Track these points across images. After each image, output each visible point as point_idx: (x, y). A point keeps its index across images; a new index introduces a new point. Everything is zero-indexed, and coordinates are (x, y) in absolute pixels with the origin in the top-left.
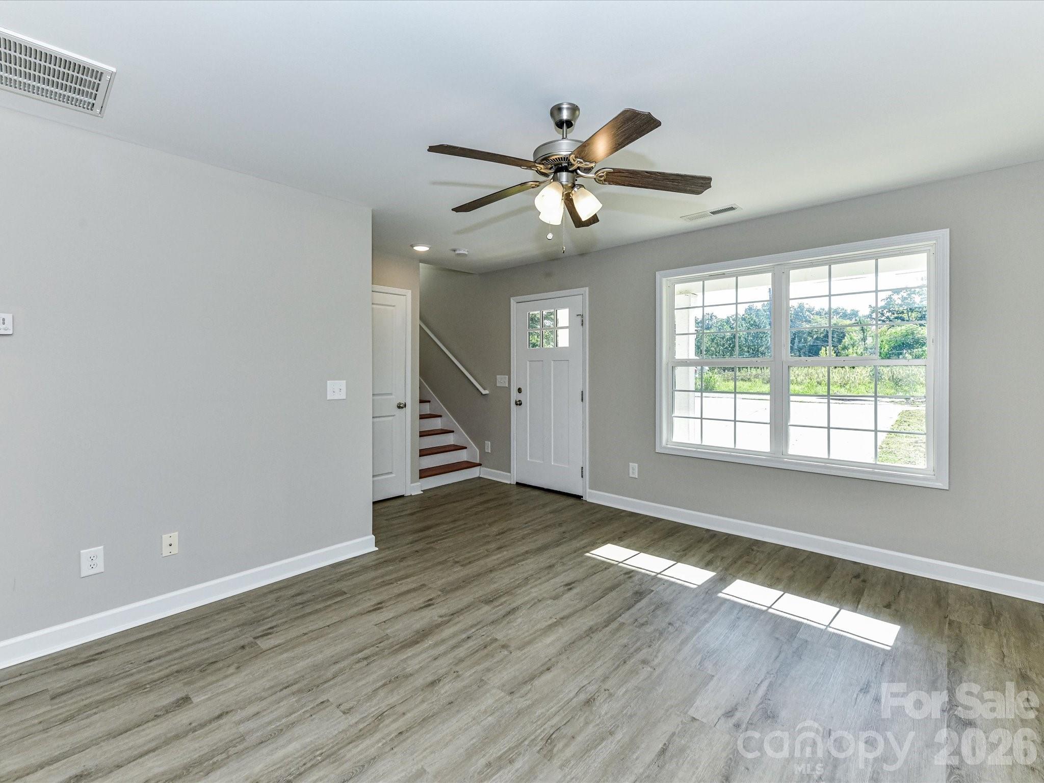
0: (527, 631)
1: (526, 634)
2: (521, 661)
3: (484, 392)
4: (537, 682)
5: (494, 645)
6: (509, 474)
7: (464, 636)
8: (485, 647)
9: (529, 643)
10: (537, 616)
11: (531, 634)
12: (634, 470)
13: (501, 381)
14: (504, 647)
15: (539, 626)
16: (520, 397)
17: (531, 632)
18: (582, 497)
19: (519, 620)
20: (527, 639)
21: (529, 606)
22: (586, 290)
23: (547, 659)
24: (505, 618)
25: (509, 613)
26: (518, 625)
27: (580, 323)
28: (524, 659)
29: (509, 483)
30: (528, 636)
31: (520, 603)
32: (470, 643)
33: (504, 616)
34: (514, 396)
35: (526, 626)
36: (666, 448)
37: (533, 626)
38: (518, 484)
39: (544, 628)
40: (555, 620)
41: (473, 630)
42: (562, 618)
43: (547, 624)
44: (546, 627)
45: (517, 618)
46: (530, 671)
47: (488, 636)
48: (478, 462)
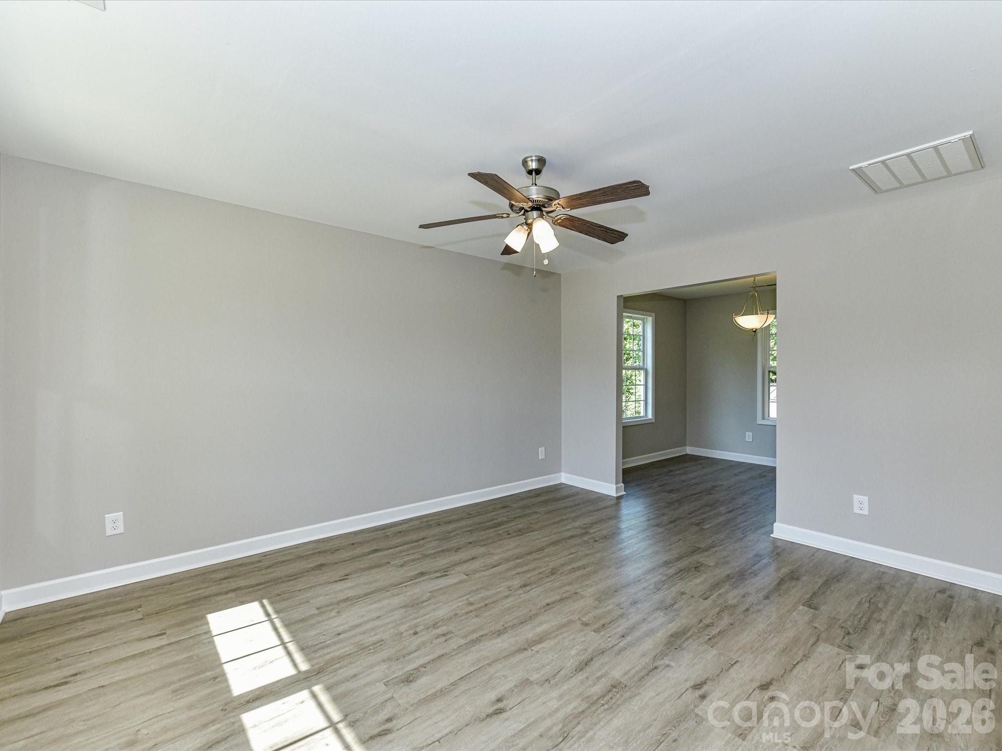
0: (564, 638)
1: (565, 635)
2: (570, 612)
4: (558, 597)
5: (596, 626)
7: (629, 638)
8: (603, 625)
9: (563, 626)
10: (553, 656)
11: (561, 634)
14: (586, 624)
15: (552, 643)
17: (560, 637)
19: (573, 652)
20: (565, 630)
21: (562, 672)
23: (548, 612)
24: (590, 657)
25: (587, 663)
26: (574, 646)
28: (568, 613)
30: (563, 633)
31: (573, 679)
32: (620, 630)
33: (592, 659)
35: (567, 644)
37: (558, 643)
39: (546, 640)
40: (533, 648)
41: (621, 644)
42: (525, 649)
43: (543, 645)
44: (544, 641)
45: (577, 654)
46: (563, 604)
47: (604, 635)
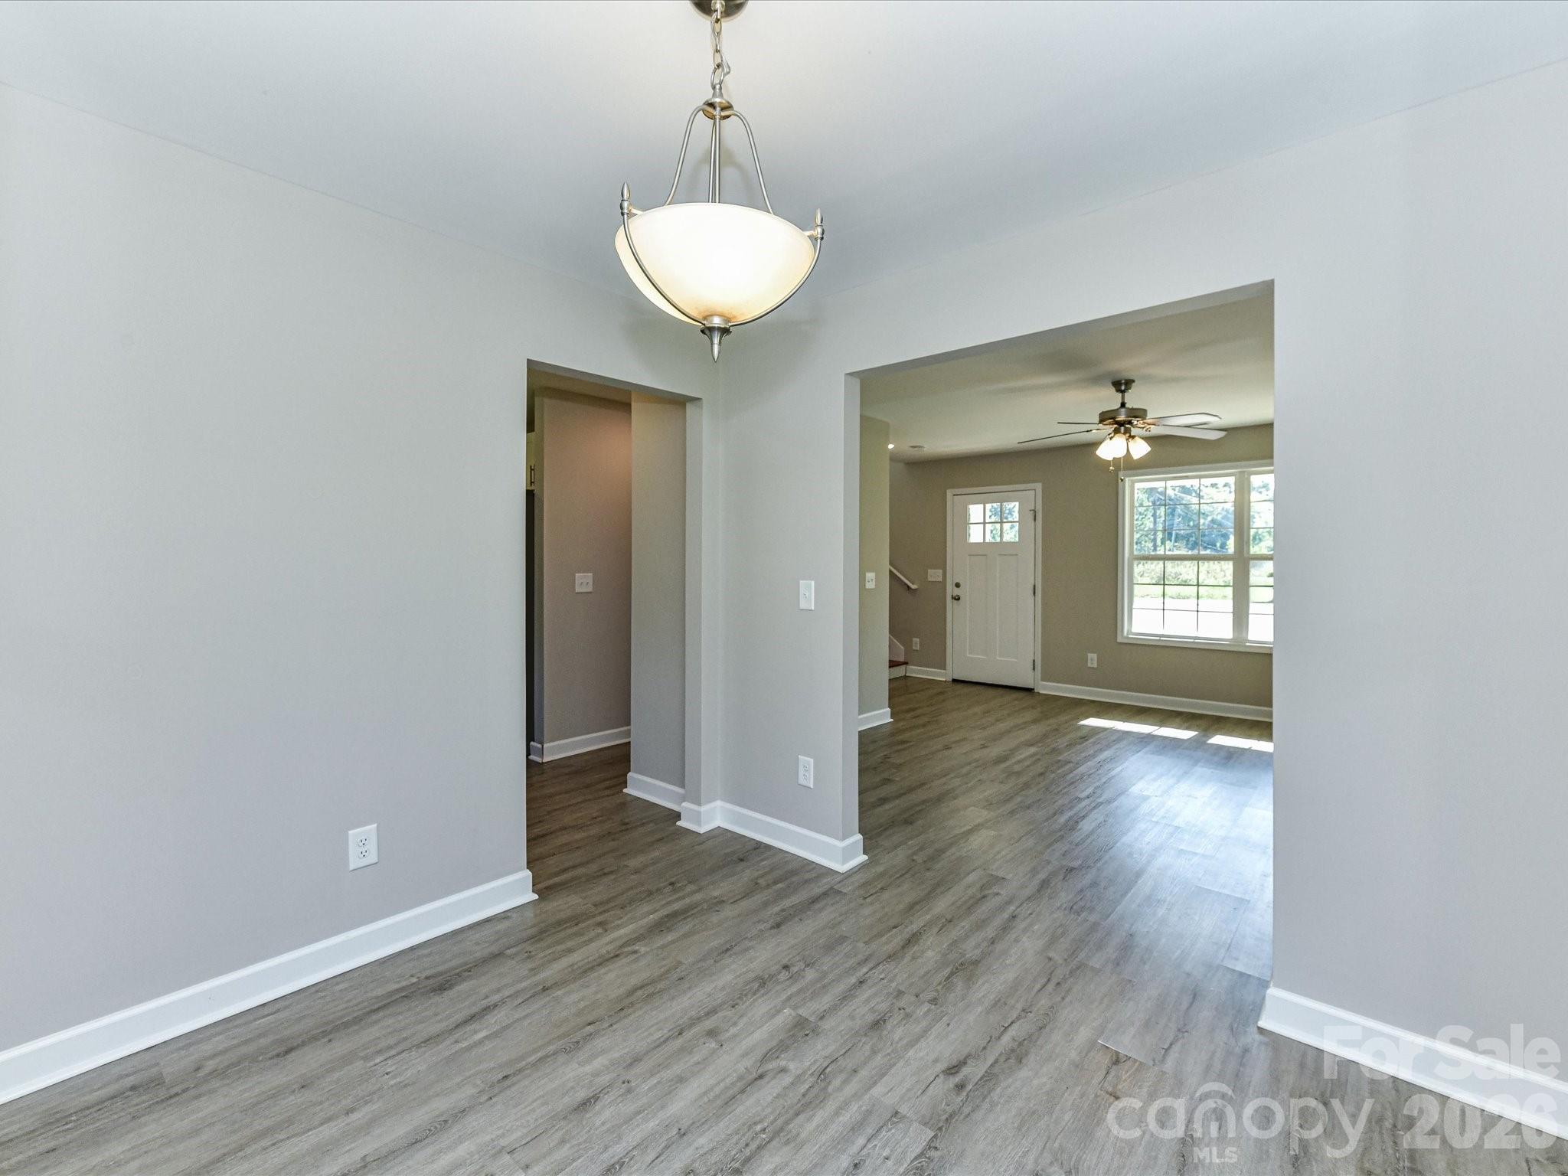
3: (913, 587)
6: (943, 671)
12: (1093, 660)
13: (934, 575)
16: (957, 592)
18: (1033, 689)
22: (1039, 486)
27: (1033, 517)
29: (944, 680)
34: (950, 590)
36: (1128, 638)
38: (955, 681)
48: (902, 659)
